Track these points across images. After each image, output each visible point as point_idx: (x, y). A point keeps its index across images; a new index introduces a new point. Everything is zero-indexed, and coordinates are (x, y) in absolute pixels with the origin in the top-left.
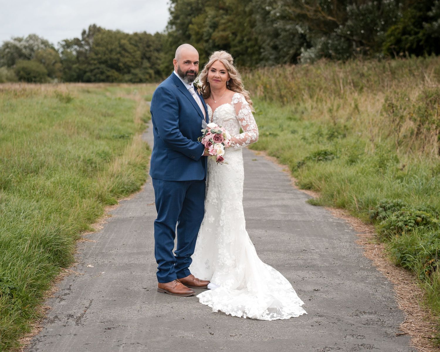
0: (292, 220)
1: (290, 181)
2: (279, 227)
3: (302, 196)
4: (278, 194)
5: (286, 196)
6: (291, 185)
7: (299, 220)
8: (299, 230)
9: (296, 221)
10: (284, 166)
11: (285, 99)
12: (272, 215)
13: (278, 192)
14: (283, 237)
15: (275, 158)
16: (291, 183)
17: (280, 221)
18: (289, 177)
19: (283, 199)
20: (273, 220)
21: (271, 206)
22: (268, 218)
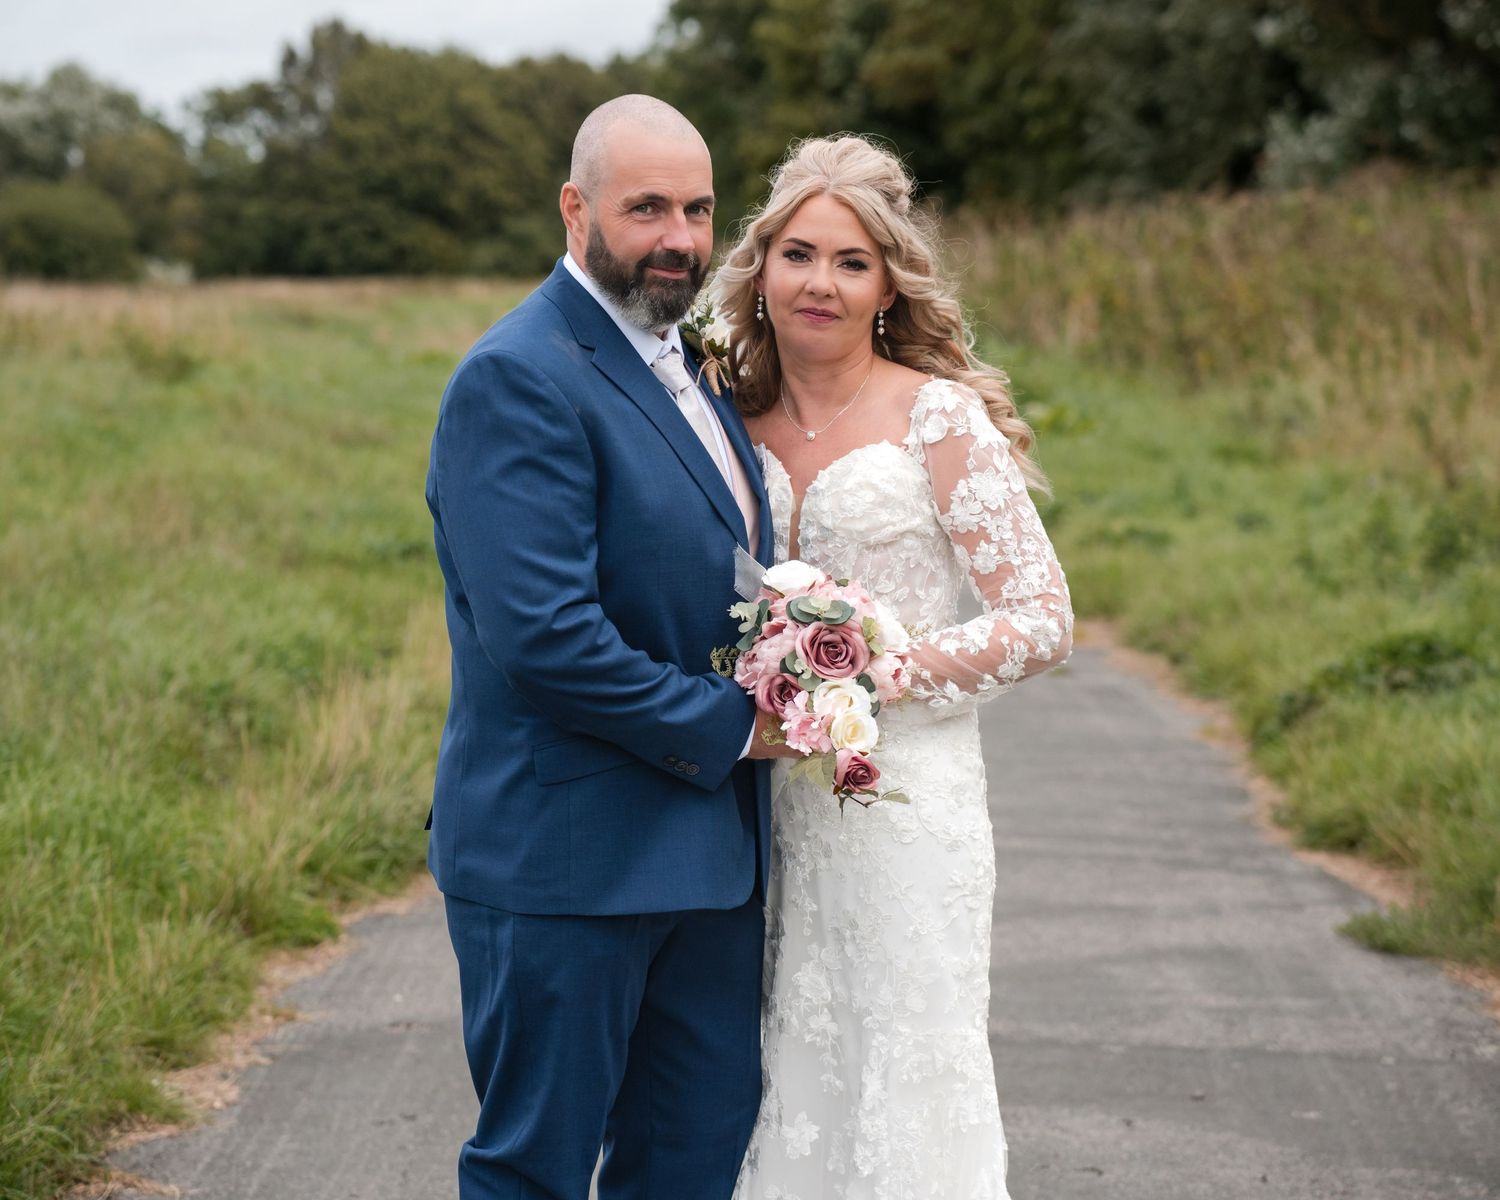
0: (1270, 1048)
1: (1242, 795)
2: (1198, 1092)
3: (1313, 891)
4: (1184, 876)
5: (1225, 888)
6: (1246, 824)
7: (1307, 1048)
8: (1312, 1115)
9: (1291, 1055)
10: (1209, 709)
11: (1201, 358)
12: (1157, 1014)
13: (1186, 864)
14: (1223, 1165)
15: (1160, 663)
16: (1246, 809)
17: (1202, 1051)
18: (1239, 775)
19: (1213, 910)
20: (1165, 1048)
21: (1154, 956)
22: (1138, 1035)
